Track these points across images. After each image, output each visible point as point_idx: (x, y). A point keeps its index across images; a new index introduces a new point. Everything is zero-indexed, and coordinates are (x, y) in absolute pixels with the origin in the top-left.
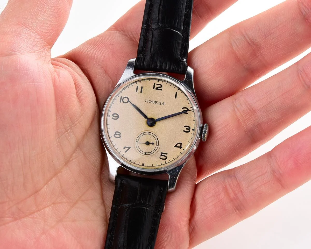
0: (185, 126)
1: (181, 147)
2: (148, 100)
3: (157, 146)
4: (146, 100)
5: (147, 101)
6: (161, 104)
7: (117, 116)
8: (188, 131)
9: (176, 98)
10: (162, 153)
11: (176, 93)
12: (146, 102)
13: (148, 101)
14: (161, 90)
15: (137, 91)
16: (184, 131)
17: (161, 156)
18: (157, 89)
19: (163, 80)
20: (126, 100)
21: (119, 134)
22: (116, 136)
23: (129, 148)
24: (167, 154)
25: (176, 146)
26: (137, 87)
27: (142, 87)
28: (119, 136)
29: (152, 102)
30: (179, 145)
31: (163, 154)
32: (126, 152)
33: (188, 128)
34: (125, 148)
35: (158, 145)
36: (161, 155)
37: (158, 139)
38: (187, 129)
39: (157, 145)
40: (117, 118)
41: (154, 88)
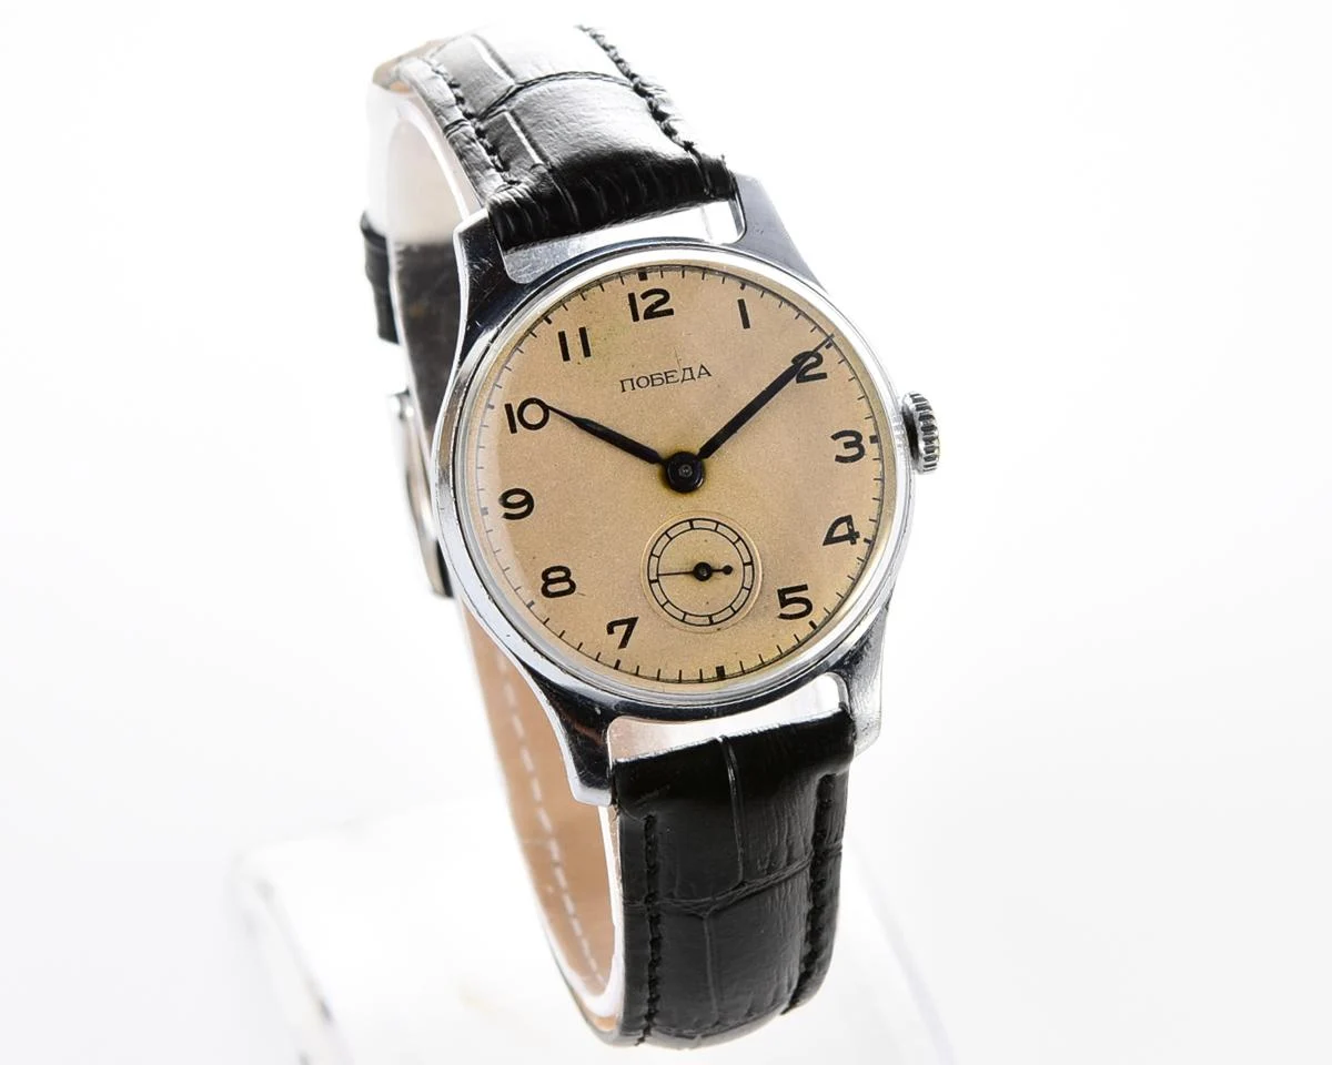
0: (835, 437)
1: (852, 537)
2: (632, 380)
3: (749, 568)
4: (622, 382)
5: (628, 385)
6: (695, 376)
7: (520, 498)
8: (855, 451)
9: (746, 324)
10: (782, 593)
11: (741, 303)
12: (624, 390)
13: (635, 384)
14: (670, 312)
15: (566, 357)
16: (840, 459)
17: (783, 606)
18: (650, 314)
19: (662, 268)
20: (533, 414)
21: (562, 574)
22: (552, 588)
23: (631, 623)
24: (804, 588)
25: (830, 540)
26: (562, 336)
27: (583, 332)
28: (566, 586)
29: (651, 380)
30: (842, 530)
31: (788, 596)
32: (624, 644)
33: (853, 439)
34: (615, 628)
35: (751, 563)
36: (784, 603)
37: (740, 538)
38: (847, 445)
39: (745, 564)
40: (525, 508)
41: (636, 318)
